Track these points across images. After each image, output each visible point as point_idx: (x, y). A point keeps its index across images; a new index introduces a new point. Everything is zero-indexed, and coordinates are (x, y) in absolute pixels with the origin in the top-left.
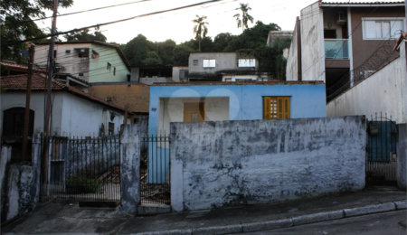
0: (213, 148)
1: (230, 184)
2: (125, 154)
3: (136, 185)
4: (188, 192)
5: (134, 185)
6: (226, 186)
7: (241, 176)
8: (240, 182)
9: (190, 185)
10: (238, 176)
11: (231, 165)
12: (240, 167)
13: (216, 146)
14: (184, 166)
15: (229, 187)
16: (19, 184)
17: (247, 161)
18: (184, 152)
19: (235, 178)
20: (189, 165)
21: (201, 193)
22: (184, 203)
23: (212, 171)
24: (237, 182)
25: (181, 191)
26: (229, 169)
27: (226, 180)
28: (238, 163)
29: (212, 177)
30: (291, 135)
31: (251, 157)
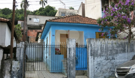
0: (104, 50)
1: (111, 67)
2: (69, 53)
3: (75, 69)
4: (96, 71)
5: (74, 69)
6: (110, 67)
7: (115, 63)
8: (114, 65)
9: (96, 68)
10: (113, 63)
11: (111, 58)
12: (114, 59)
13: (105, 49)
14: (94, 59)
15: (110, 68)
16: (10, 72)
17: (116, 56)
18: (94, 52)
19: (112, 64)
20: (96, 58)
21: (100, 72)
22: (94, 77)
23: (104, 61)
24: (113, 66)
25: (93, 71)
26: (110, 60)
27: (110, 65)
28: (114, 57)
29: (104, 64)
30: (130, 45)
31: (118, 55)
